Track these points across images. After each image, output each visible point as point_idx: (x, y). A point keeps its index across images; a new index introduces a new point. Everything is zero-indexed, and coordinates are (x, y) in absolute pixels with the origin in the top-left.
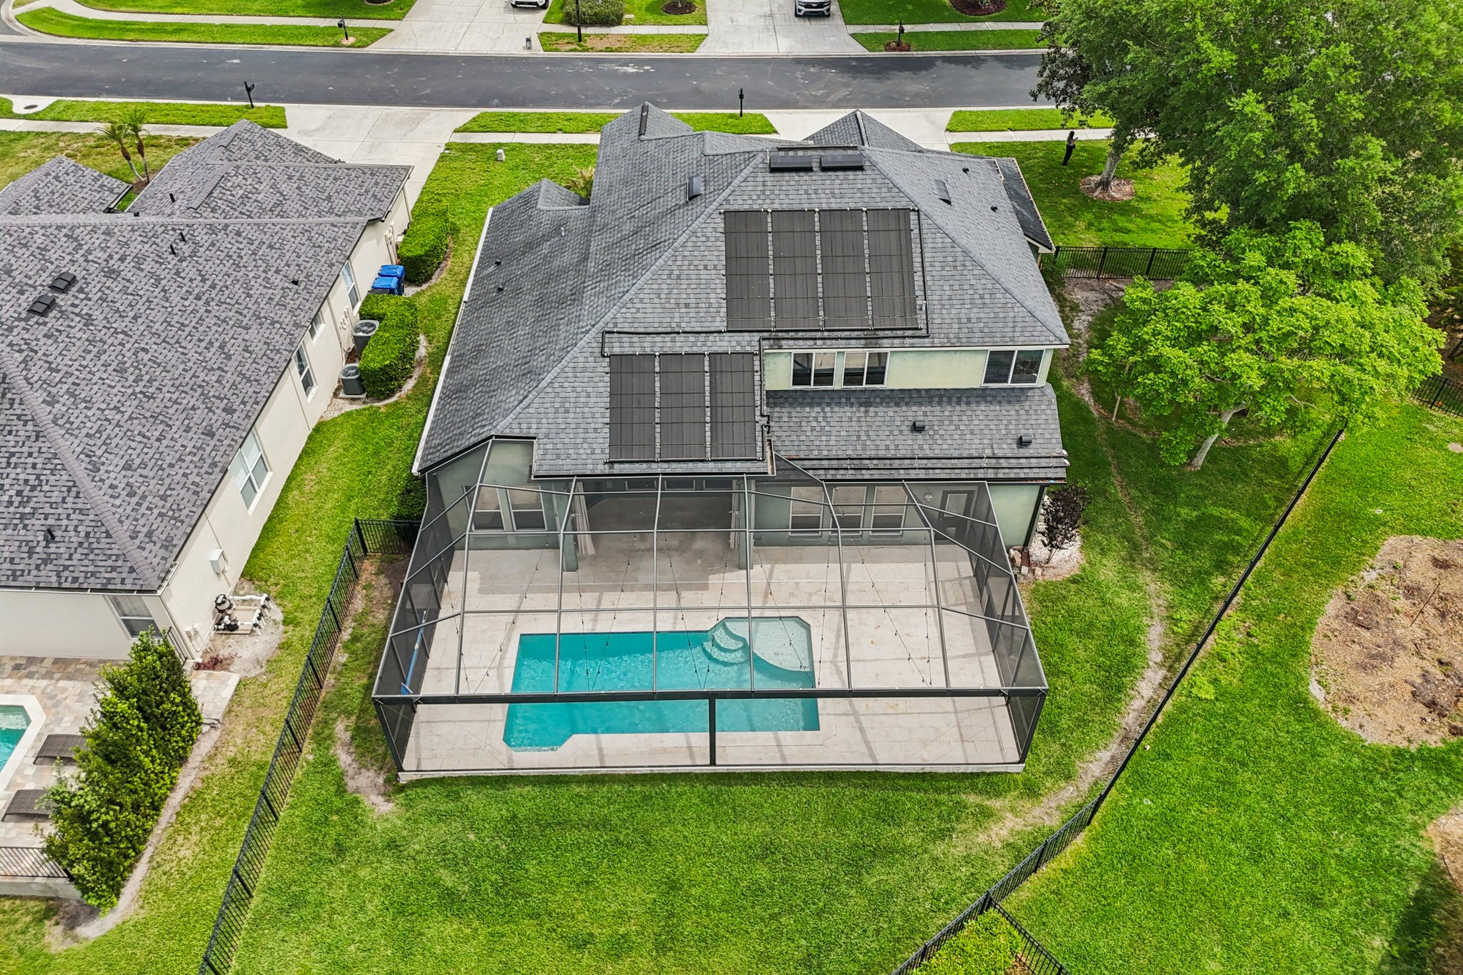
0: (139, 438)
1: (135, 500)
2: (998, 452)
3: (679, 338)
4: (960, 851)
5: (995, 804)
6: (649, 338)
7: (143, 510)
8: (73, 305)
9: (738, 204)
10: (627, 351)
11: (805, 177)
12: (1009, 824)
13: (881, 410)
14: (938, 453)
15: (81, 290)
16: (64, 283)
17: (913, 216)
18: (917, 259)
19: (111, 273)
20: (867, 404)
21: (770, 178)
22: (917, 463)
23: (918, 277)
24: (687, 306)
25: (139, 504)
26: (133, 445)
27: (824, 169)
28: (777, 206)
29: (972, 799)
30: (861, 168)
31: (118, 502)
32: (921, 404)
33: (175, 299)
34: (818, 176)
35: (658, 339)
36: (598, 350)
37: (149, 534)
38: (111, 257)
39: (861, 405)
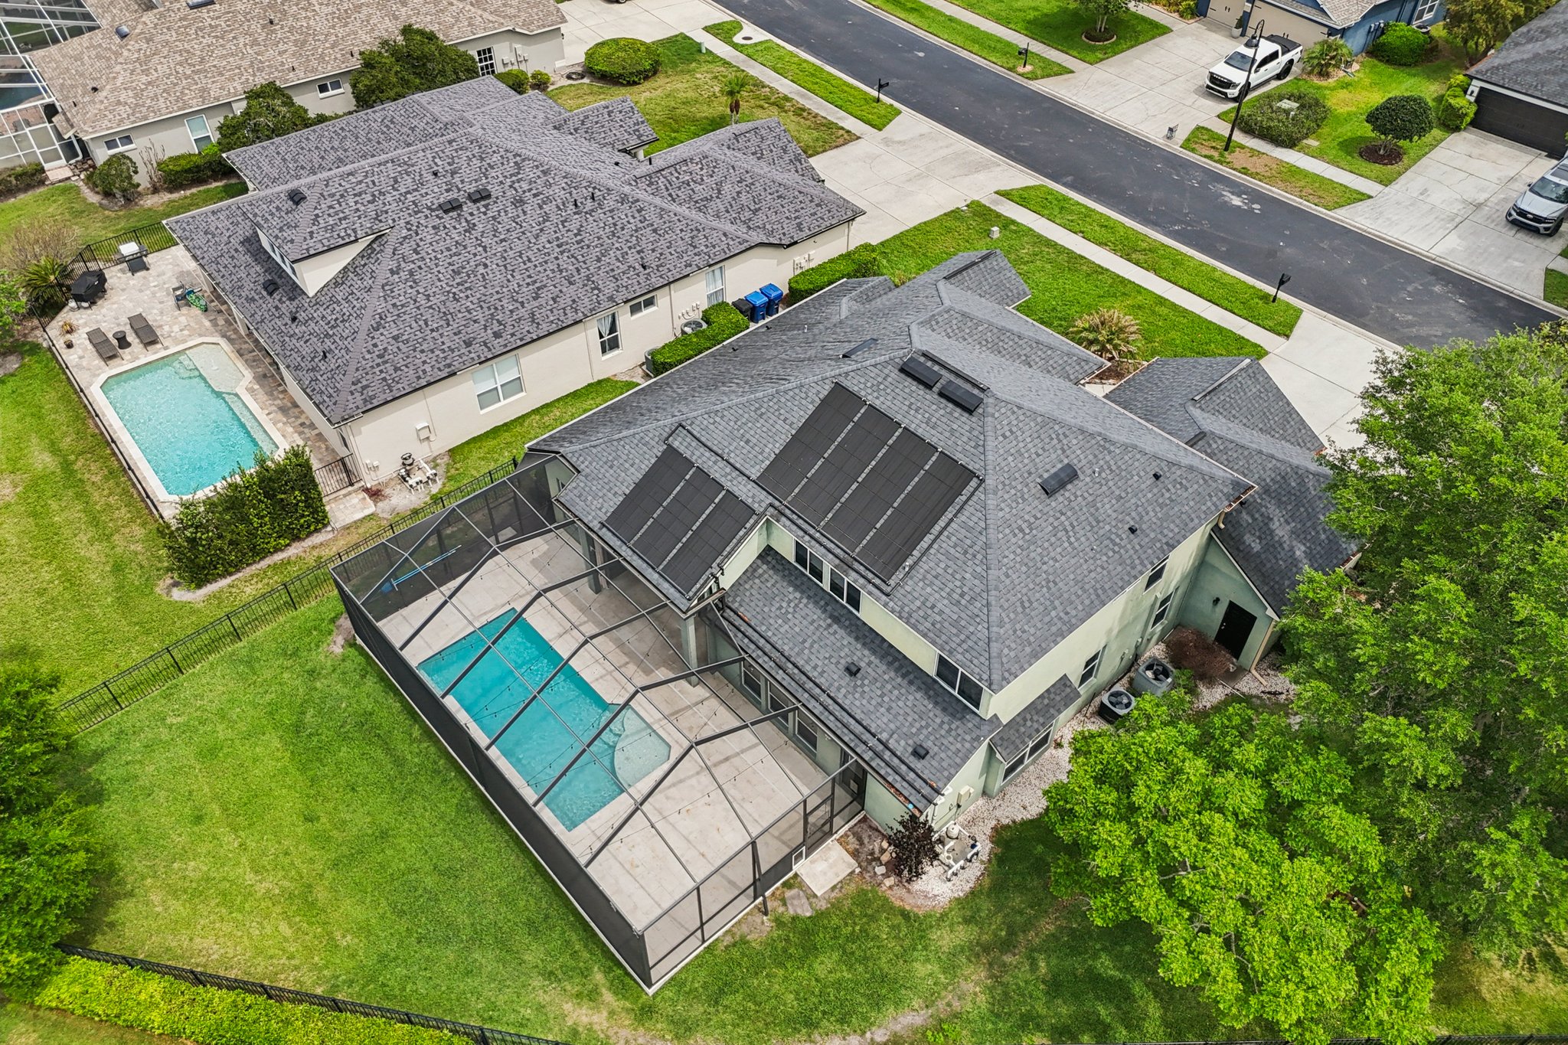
0: (421, 323)
1: (379, 361)
2: (892, 744)
3: (721, 464)
4: (543, 998)
5: (608, 996)
6: (702, 449)
7: (377, 370)
8: (471, 214)
9: (853, 384)
10: (682, 449)
11: (921, 391)
12: (595, 1018)
13: (841, 632)
14: (846, 704)
15: (486, 206)
16: (481, 196)
17: (974, 483)
18: (942, 523)
19: (519, 202)
20: (836, 620)
21: (895, 374)
22: (823, 698)
23: (928, 539)
24: (747, 442)
25: (378, 365)
26: (414, 325)
27: (941, 394)
28: (877, 403)
29: (599, 977)
30: (970, 412)
31: (368, 356)
32: (874, 652)
33: (543, 239)
34: (931, 396)
35: (708, 454)
36: (665, 435)
37: (364, 388)
38: (530, 190)
39: (831, 616)
